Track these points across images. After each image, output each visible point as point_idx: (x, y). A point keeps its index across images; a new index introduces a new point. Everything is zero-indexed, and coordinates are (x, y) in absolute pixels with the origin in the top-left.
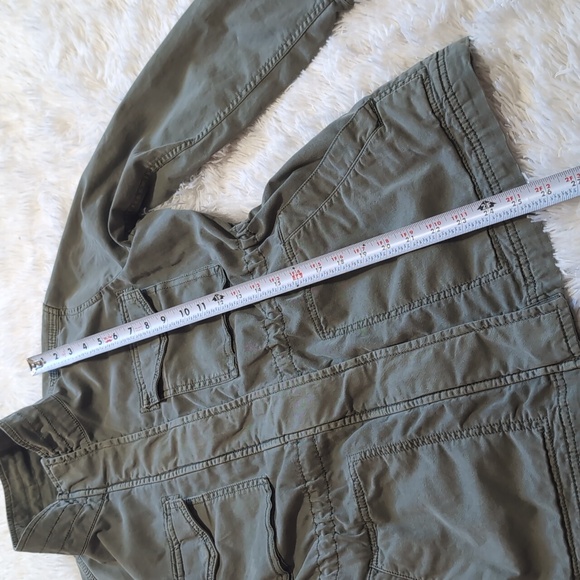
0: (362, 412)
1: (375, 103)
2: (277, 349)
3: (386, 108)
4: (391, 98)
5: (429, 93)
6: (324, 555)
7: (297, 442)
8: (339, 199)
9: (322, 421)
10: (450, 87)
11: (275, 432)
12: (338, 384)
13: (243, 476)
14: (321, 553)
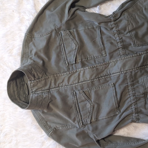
0: (145, 65)
2: (121, 49)
6: (133, 102)
7: (126, 73)
8: (142, 11)
9: (135, 67)
11: (119, 70)
12: (141, 58)
14: (132, 101)
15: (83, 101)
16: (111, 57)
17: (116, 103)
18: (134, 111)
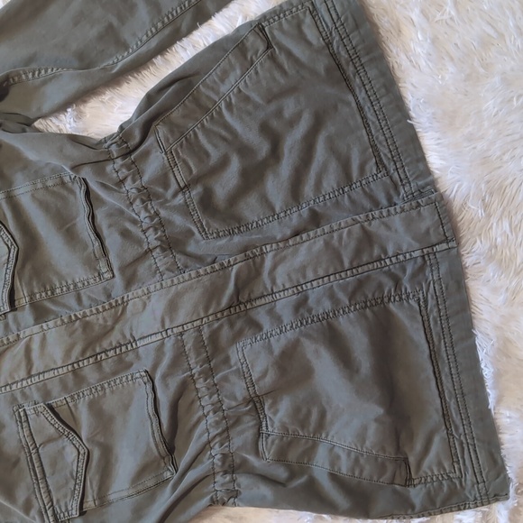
0: (247, 302)
1: (263, 28)
2: (158, 250)
3: (276, 33)
4: (280, 24)
5: (319, 22)
6: (213, 432)
7: (181, 334)
8: (220, 113)
9: (211, 311)
10: (339, 18)
11: (157, 327)
12: (227, 278)
13: (115, 373)
14: (211, 430)
15: (50, 440)
16: (129, 283)
17: (158, 439)
18: (220, 464)
